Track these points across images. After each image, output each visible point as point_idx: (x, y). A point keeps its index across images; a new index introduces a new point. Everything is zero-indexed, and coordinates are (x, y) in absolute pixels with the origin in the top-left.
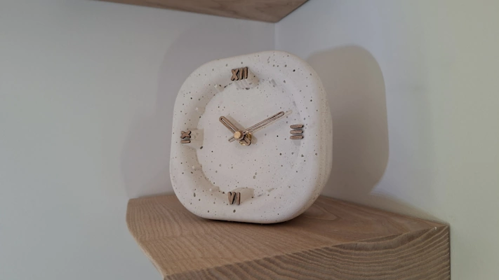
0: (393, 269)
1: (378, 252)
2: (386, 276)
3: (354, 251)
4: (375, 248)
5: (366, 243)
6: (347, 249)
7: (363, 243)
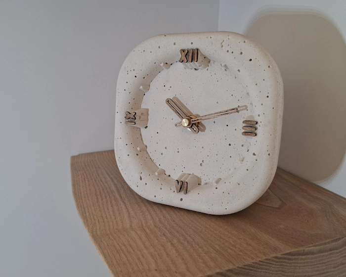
0: (335, 267)
1: (324, 254)
2: (328, 274)
3: (301, 257)
4: (320, 252)
5: (313, 248)
6: (294, 256)
7: (310, 248)
